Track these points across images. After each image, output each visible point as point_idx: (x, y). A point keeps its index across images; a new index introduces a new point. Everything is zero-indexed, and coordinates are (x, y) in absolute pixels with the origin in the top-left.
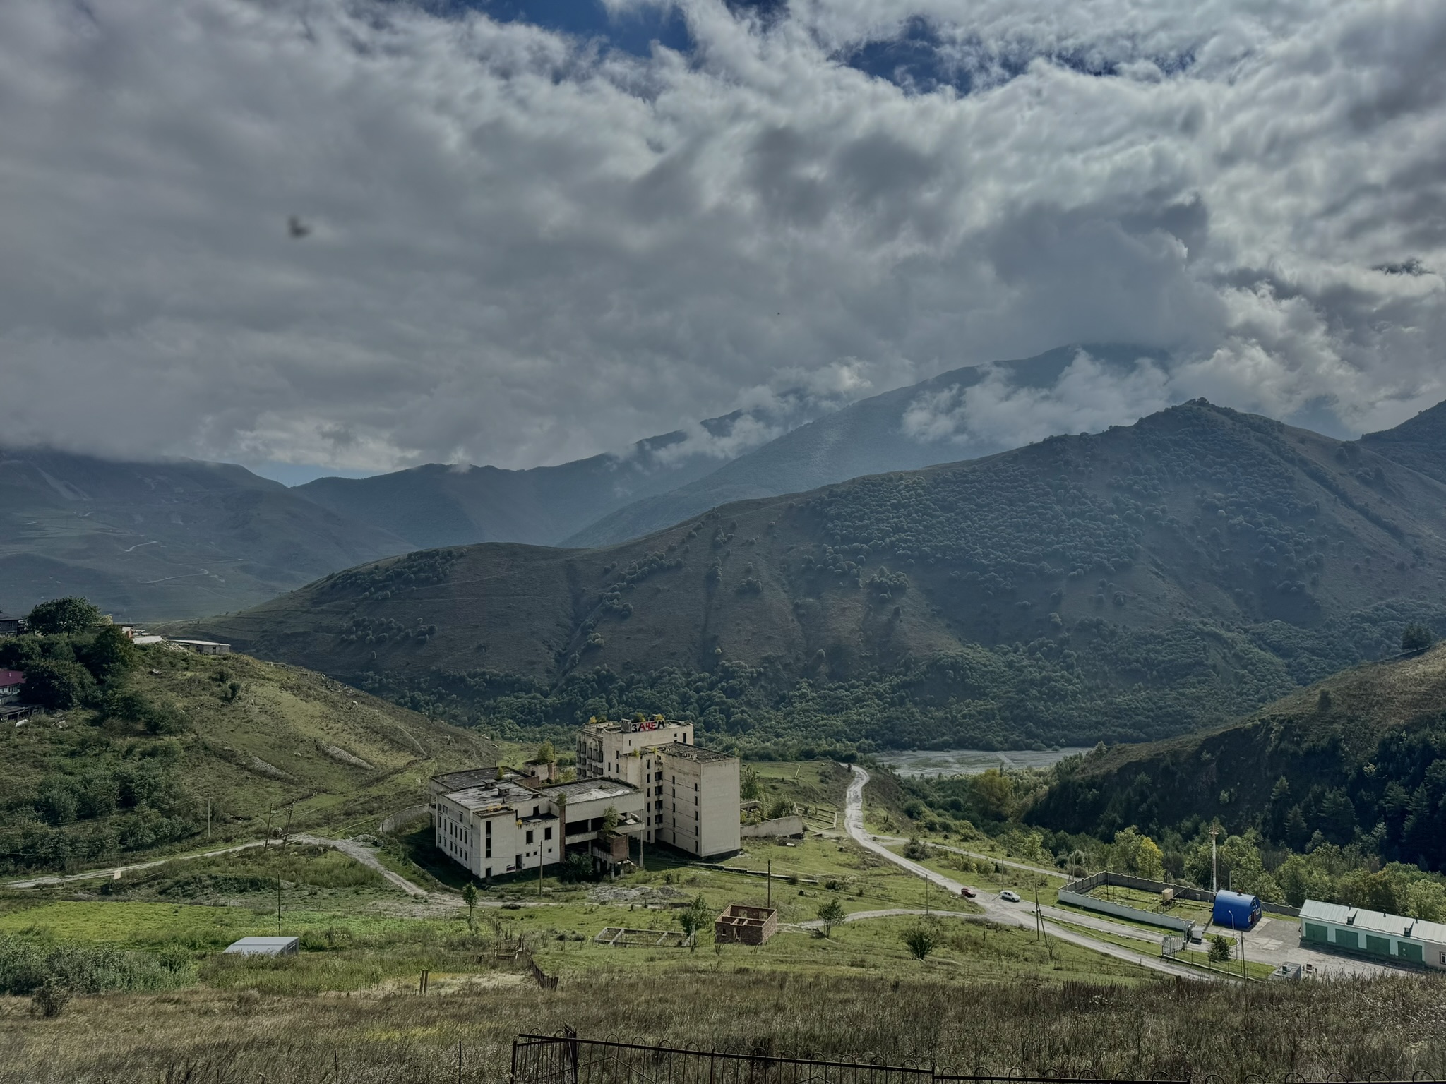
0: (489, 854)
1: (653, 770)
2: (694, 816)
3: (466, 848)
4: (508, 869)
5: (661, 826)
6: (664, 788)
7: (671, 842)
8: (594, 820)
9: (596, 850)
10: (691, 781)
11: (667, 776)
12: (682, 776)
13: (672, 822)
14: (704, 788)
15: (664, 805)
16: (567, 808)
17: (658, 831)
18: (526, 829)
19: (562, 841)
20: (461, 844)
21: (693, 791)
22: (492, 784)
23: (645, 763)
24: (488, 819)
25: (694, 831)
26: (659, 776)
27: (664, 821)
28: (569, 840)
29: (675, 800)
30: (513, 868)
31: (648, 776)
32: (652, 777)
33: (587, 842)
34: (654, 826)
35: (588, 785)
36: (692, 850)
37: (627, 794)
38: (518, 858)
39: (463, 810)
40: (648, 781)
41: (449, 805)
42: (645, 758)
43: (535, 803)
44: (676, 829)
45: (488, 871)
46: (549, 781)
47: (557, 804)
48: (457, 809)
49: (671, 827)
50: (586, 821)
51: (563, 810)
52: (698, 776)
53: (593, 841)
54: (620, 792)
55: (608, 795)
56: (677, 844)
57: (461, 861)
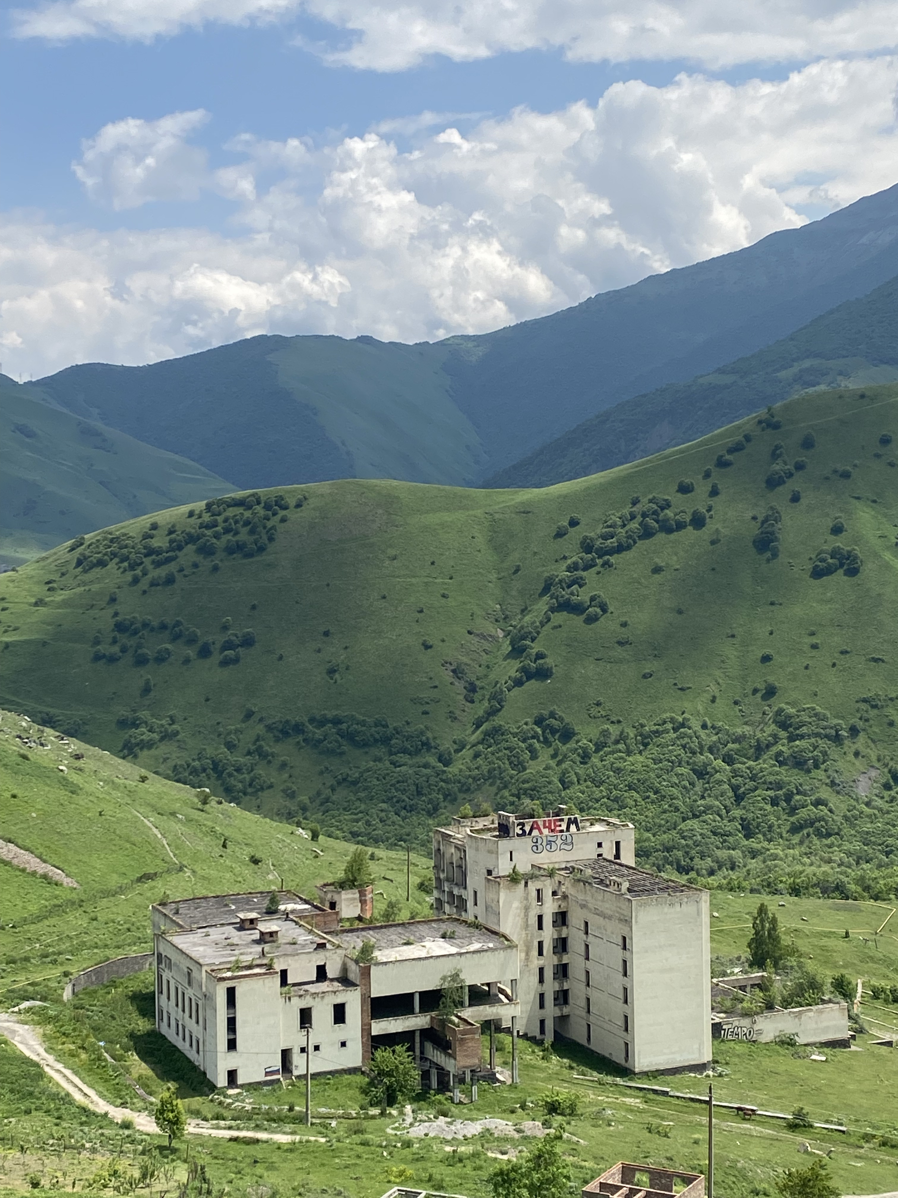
0: (232, 1045)
1: (550, 907)
2: (621, 996)
3: (197, 1031)
4: (267, 1074)
5: (566, 1010)
6: (570, 942)
7: (584, 1042)
8: (424, 995)
9: (429, 1046)
10: (615, 930)
11: (576, 918)
12: (600, 920)
13: (583, 1003)
14: (637, 943)
15: (571, 971)
16: (373, 969)
17: (562, 1020)
18: (298, 1004)
19: (366, 1029)
20: (191, 1024)
21: (620, 948)
22: (252, 921)
23: (534, 894)
24: (230, 984)
25: (621, 1022)
26: (561, 919)
27: (571, 1001)
28: (380, 1027)
29: (590, 965)
30: (276, 1072)
31: (540, 918)
32: (548, 921)
33: (413, 1032)
34: (551, 1011)
35: (423, 929)
36: (619, 1058)
37: (489, 949)
38: (286, 1054)
39: (194, 968)
40: (540, 927)
41: (174, 957)
42: (533, 886)
43: (319, 959)
44: (592, 1019)
45: (232, 1075)
46: (360, 918)
47: (357, 962)
48: (185, 964)
49: (584, 1013)
50: (412, 995)
51: (366, 973)
52: (627, 921)
53: (423, 1032)
54: (476, 946)
55: (454, 950)
56: (592, 1047)
57: (191, 1054)
